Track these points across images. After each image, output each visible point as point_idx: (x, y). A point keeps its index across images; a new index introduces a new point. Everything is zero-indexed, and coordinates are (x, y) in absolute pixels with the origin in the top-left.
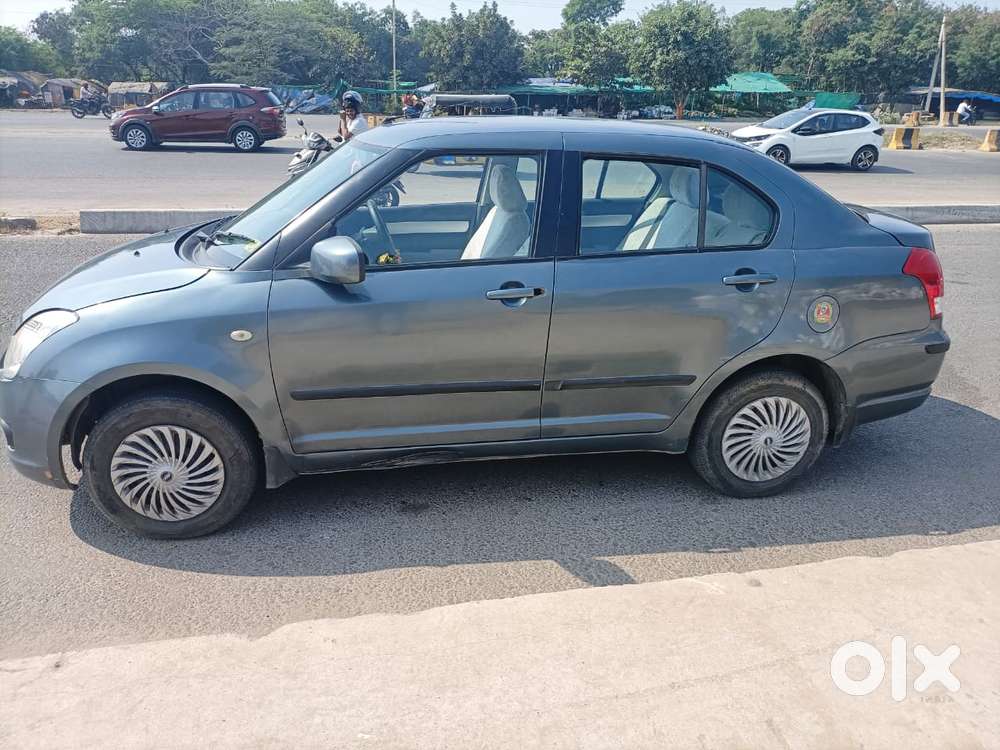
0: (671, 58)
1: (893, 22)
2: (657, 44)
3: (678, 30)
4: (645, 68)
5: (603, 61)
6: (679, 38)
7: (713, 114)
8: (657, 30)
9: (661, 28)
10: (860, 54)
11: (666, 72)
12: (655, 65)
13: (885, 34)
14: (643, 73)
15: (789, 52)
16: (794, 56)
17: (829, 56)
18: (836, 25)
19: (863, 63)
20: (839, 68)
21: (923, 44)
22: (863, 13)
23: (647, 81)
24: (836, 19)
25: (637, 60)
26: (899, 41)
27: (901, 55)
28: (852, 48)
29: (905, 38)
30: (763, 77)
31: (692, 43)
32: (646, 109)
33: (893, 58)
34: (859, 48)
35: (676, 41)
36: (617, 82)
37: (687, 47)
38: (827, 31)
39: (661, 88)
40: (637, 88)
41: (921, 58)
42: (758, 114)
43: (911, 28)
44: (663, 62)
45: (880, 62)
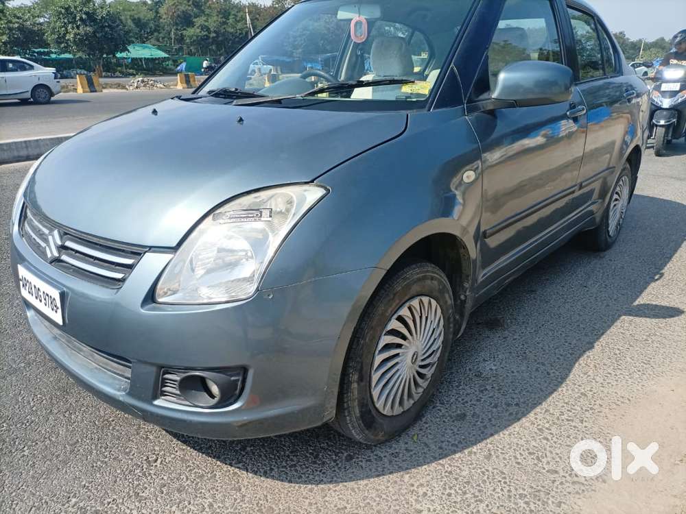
0: (81, 31)
1: (218, 12)
2: (66, 21)
3: (81, 11)
4: (60, 40)
5: (17, 34)
6: (84, 16)
7: (118, 74)
8: (63, 11)
9: (67, 9)
10: (204, 31)
11: (81, 42)
12: (70, 37)
13: (215, 18)
14: (61, 43)
15: (156, 30)
16: (159, 33)
17: (184, 32)
18: (183, 12)
19: (208, 37)
20: (194, 41)
21: (239, 26)
22: (197, 5)
23: (65, 50)
24: (182, 8)
25: (53, 33)
26: (225, 23)
27: (228, 32)
28: (198, 28)
29: (228, 21)
30: (146, 47)
31: (94, 20)
32: (64, 72)
33: (223, 35)
34: (203, 28)
35: (81, 19)
36: (34, 52)
37: (92, 24)
38: (179, 16)
39: (79, 55)
40: (53, 56)
41: (240, 34)
42: (151, 73)
43: (229, 15)
44: (76, 34)
45: (217, 37)
